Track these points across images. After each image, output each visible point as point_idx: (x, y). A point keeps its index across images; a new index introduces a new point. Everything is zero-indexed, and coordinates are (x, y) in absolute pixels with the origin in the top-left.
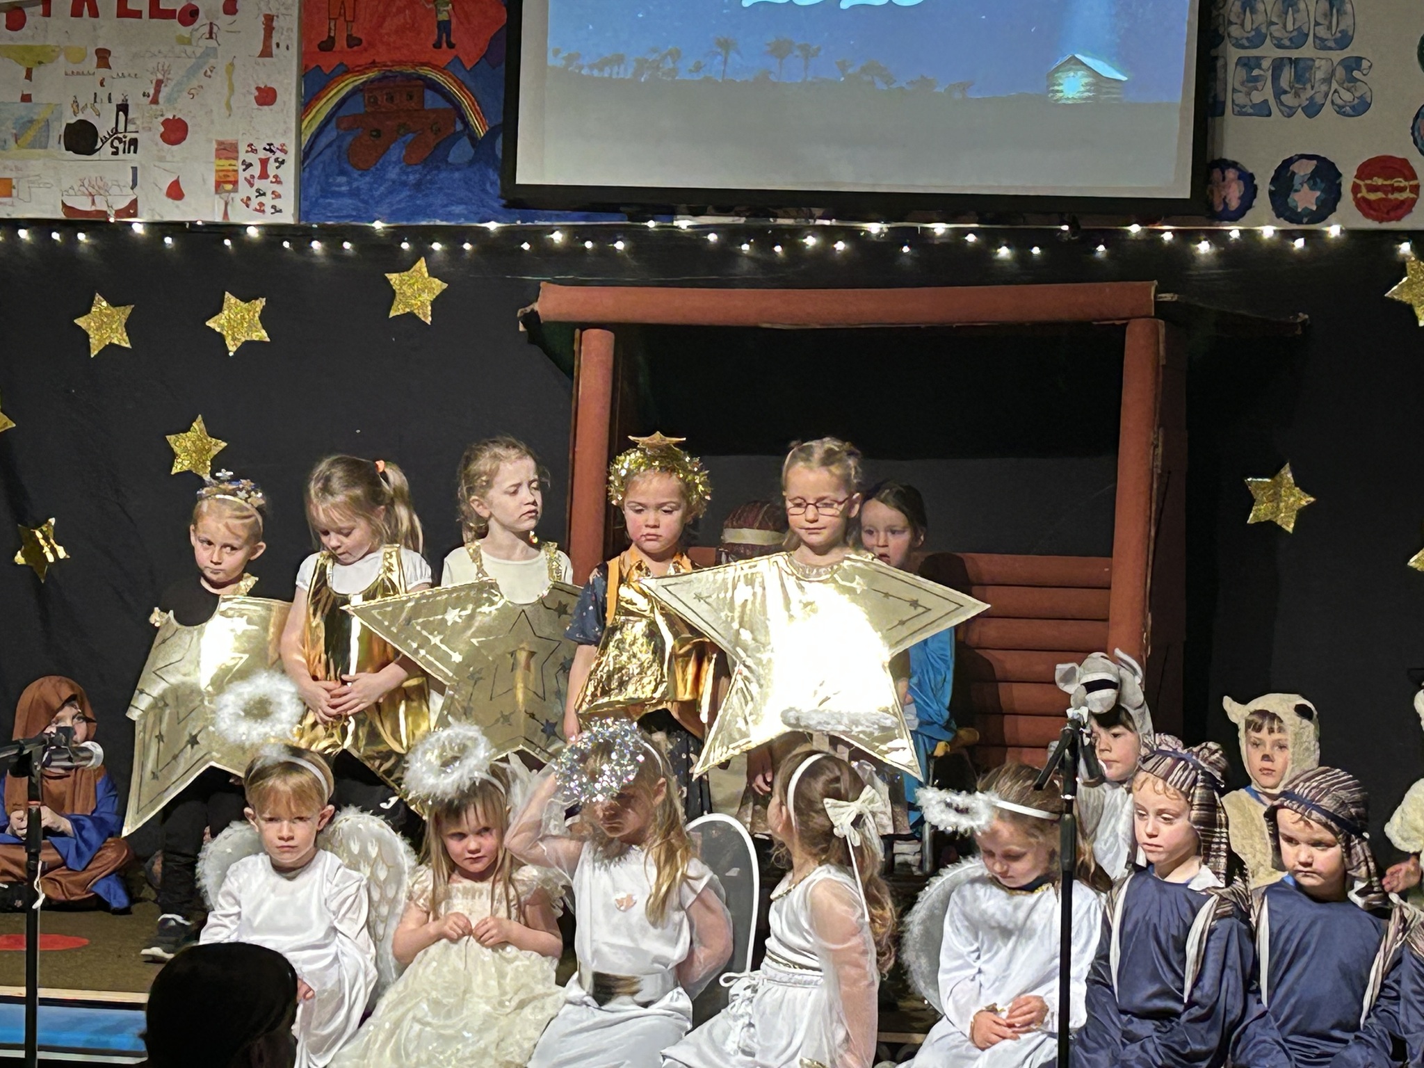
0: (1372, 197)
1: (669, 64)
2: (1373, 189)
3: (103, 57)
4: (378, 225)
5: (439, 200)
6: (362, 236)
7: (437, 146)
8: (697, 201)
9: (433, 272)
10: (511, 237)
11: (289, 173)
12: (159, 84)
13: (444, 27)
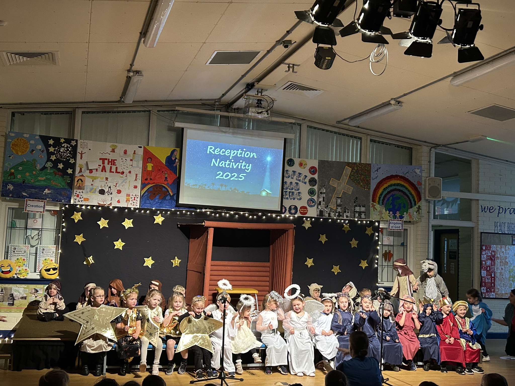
0: (302, 211)
1: (204, 186)
2: (302, 210)
3: (107, 179)
4: (154, 209)
5: (164, 205)
6: (151, 210)
7: (164, 197)
8: (206, 207)
9: (162, 216)
10: (176, 211)
11: (139, 199)
12: (117, 184)
13: (166, 178)
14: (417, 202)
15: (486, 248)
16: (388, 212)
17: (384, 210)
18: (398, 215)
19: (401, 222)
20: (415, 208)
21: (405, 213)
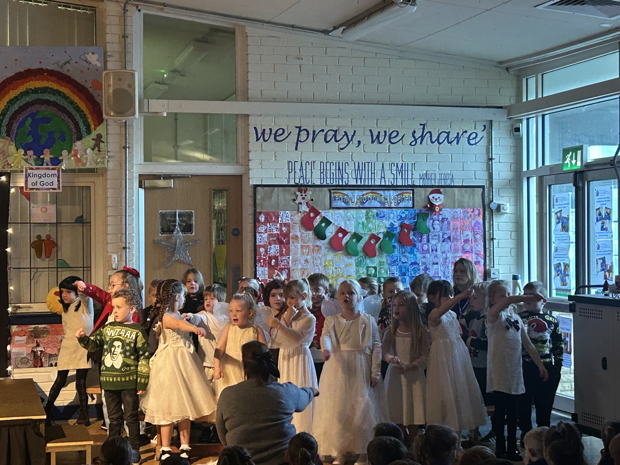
14: (92, 126)
15: (266, 219)
16: (22, 151)
17: (12, 148)
18: (47, 156)
19: (56, 172)
20: (89, 140)
21: (65, 153)
